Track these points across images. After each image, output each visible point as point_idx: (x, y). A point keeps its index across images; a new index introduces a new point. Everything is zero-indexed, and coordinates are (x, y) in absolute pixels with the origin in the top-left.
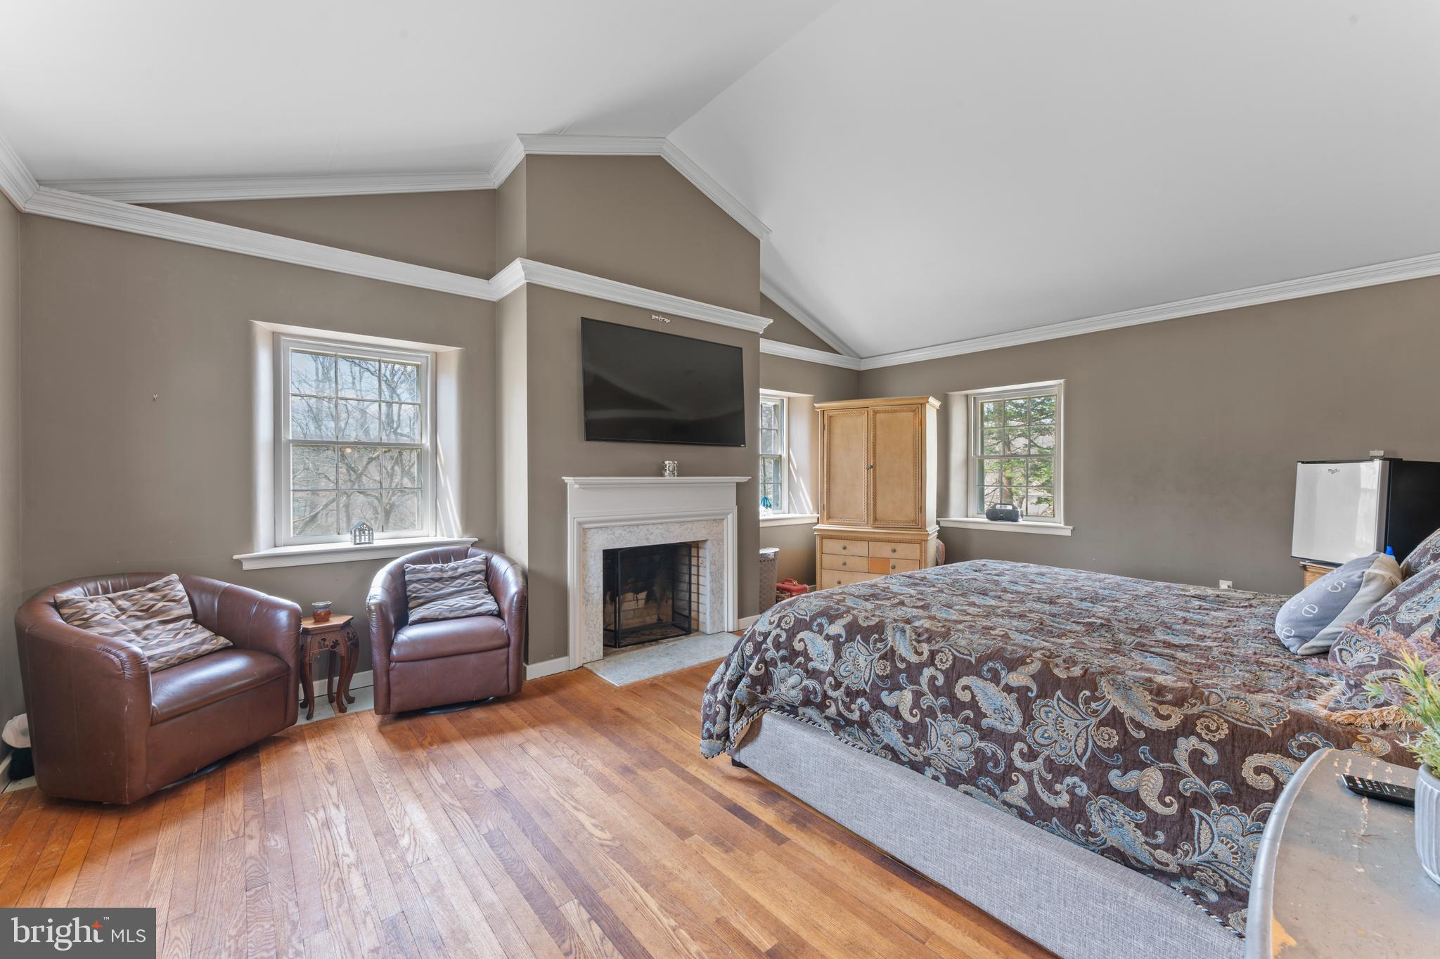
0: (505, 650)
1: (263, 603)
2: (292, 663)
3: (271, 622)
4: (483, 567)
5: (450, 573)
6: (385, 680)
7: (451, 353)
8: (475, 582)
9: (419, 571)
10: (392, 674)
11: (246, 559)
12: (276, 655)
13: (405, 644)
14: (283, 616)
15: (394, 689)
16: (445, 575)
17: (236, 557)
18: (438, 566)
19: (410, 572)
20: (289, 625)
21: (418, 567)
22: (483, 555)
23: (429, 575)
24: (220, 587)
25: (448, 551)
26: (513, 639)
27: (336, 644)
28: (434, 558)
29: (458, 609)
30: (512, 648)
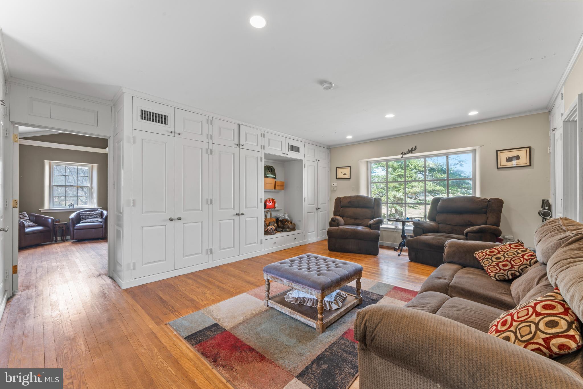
0: (102, 228)
1: (45, 217)
2: (52, 229)
3: (48, 221)
4: (101, 213)
5: (92, 214)
6: (73, 233)
7: (95, 166)
8: (98, 216)
9: (84, 213)
10: (75, 232)
11: (42, 210)
12: (49, 227)
13: (78, 226)
14: (50, 220)
15: (75, 235)
16: (91, 214)
17: (40, 210)
18: (89, 212)
19: (81, 213)
20: (51, 222)
21: (84, 212)
22: (101, 210)
23: (86, 214)
24: (35, 215)
25: (92, 210)
26: (103, 226)
27: (63, 227)
28: (89, 211)
29: (92, 221)
30: (103, 228)
